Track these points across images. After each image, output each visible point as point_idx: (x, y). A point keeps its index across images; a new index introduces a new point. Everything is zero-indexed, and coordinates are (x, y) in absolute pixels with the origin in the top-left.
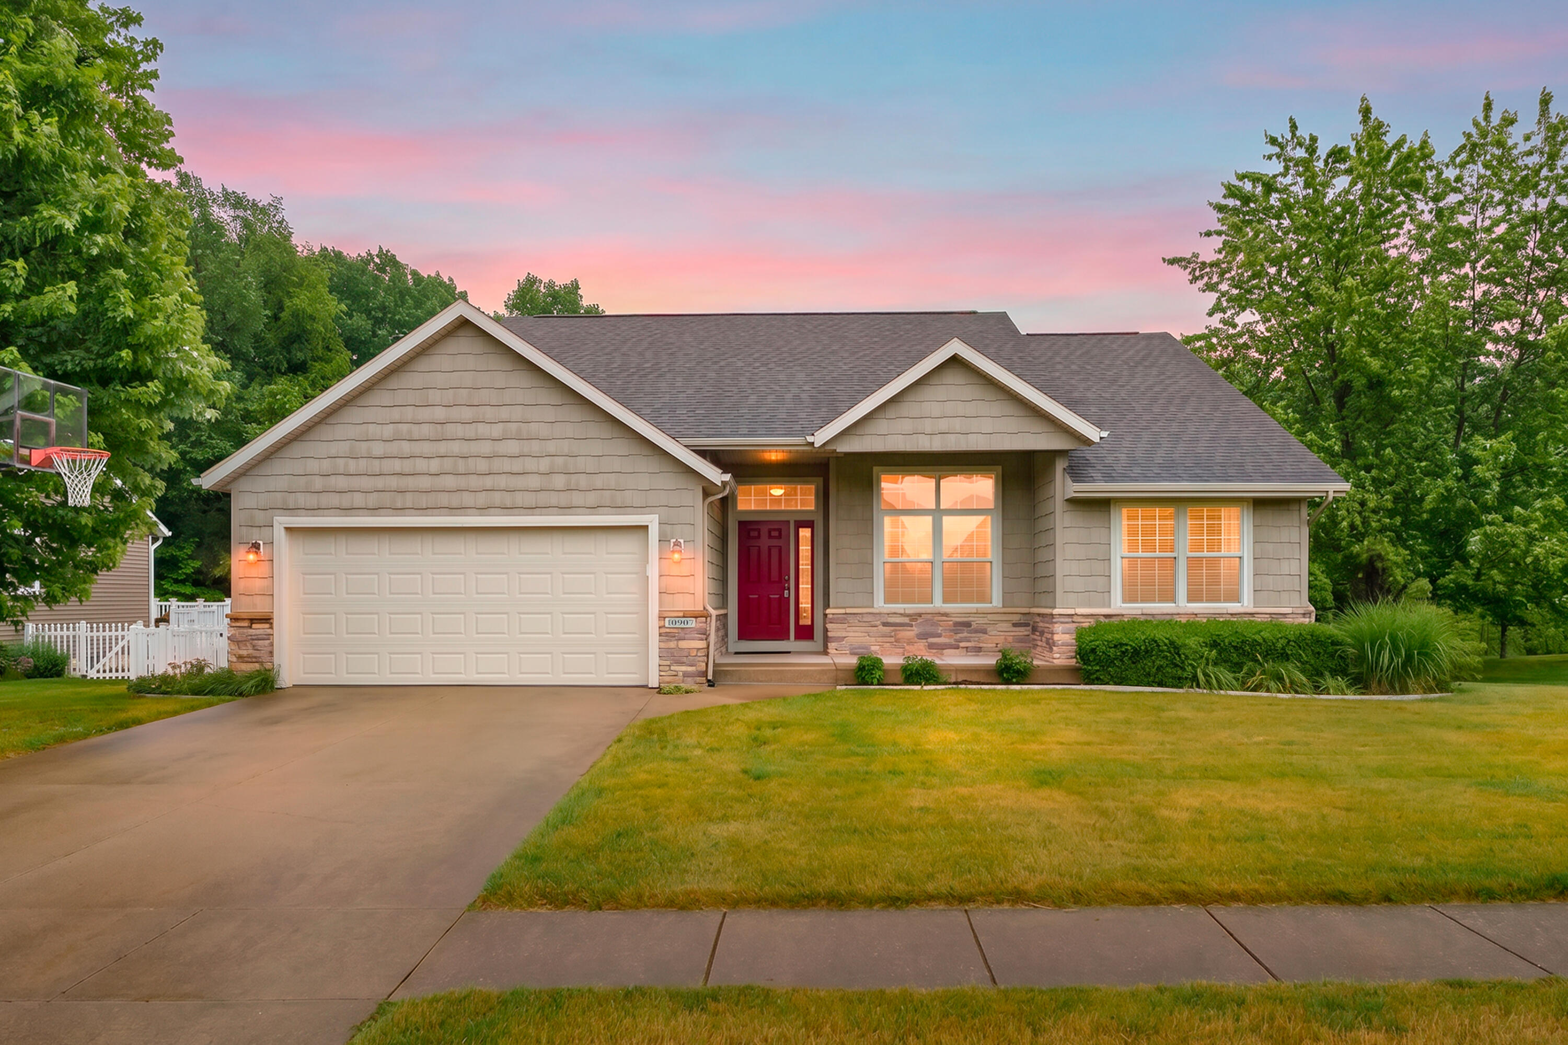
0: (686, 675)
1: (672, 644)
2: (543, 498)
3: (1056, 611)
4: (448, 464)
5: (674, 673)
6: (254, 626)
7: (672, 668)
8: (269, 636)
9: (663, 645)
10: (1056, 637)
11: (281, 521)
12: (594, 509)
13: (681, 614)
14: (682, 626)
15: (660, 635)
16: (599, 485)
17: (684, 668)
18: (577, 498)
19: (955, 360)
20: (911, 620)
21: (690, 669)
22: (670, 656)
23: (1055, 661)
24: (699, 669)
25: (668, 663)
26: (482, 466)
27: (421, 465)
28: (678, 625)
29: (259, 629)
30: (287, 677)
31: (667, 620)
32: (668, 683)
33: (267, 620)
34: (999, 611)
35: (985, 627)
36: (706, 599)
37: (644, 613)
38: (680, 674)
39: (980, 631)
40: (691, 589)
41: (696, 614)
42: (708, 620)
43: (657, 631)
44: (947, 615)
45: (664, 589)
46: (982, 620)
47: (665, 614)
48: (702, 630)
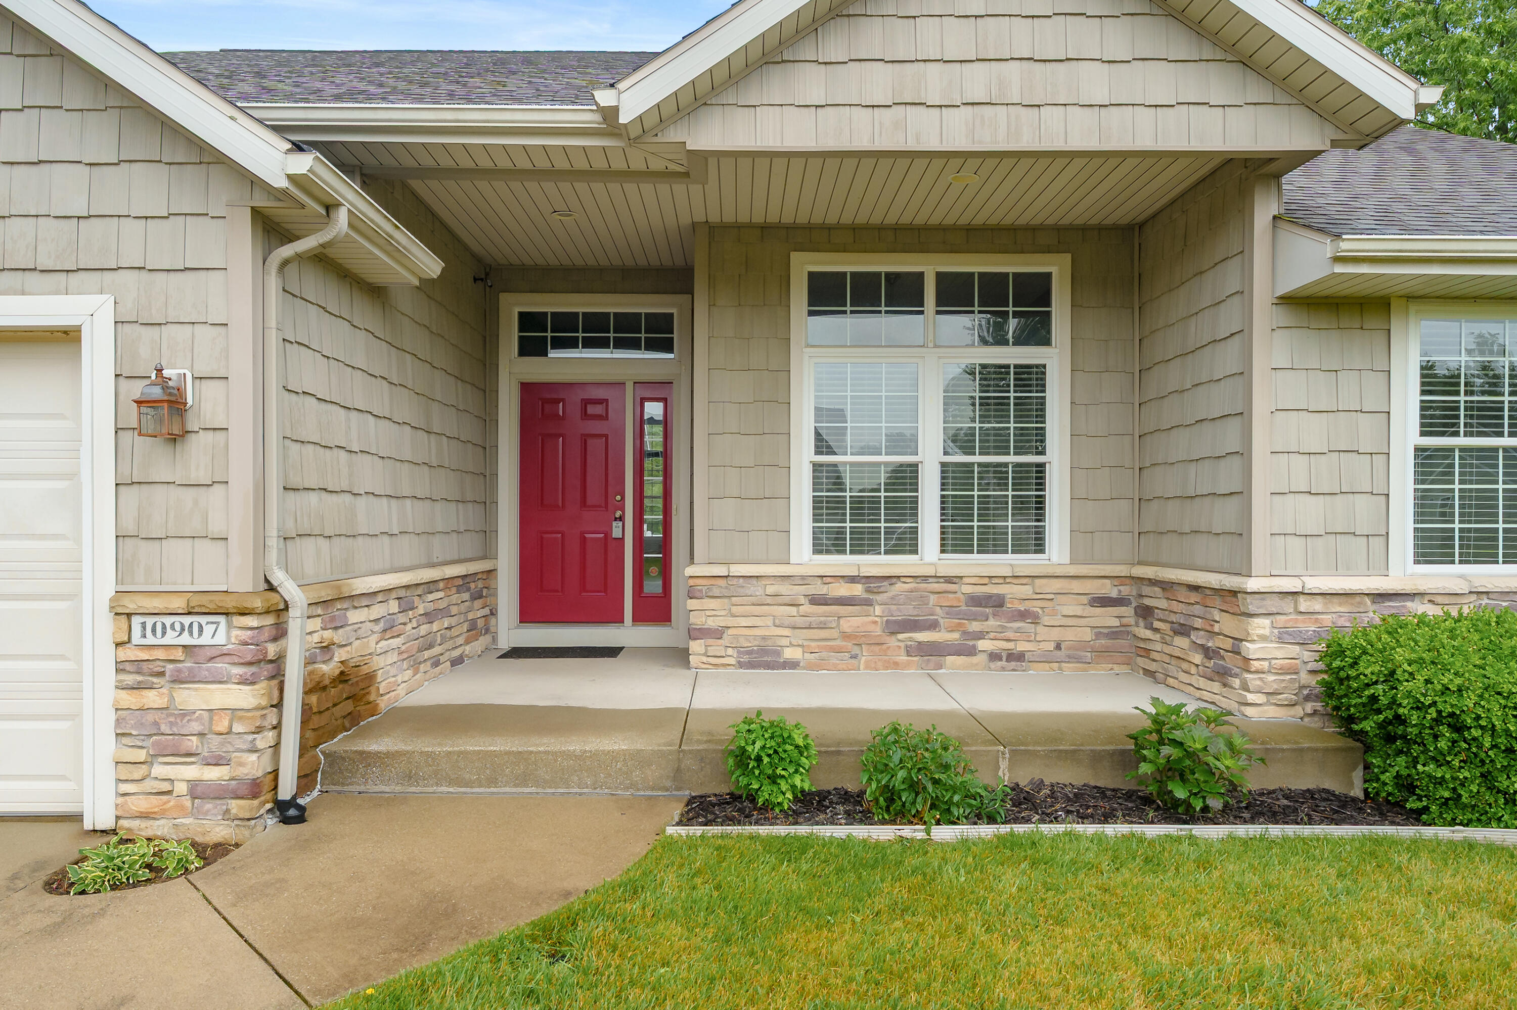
0: (197, 791)
1: (152, 699)
3: (1252, 584)
5: (166, 786)
7: (158, 770)
9: (129, 699)
10: (1251, 649)
13: (178, 604)
14: (186, 639)
15: (120, 668)
17: (192, 772)
20: (868, 591)
21: (213, 774)
22: (151, 738)
23: (1249, 711)
24: (241, 772)
25: (141, 755)
28: (171, 638)
31: (136, 621)
32: (145, 816)
34: (1059, 571)
35: (1035, 607)
36: (273, 556)
37: (74, 596)
38: (181, 788)
39: (1023, 615)
40: (216, 527)
41: (230, 603)
42: (270, 620)
43: (107, 656)
44: (949, 580)
45: (130, 527)
46: (1026, 591)
47: (130, 605)
48: (249, 652)
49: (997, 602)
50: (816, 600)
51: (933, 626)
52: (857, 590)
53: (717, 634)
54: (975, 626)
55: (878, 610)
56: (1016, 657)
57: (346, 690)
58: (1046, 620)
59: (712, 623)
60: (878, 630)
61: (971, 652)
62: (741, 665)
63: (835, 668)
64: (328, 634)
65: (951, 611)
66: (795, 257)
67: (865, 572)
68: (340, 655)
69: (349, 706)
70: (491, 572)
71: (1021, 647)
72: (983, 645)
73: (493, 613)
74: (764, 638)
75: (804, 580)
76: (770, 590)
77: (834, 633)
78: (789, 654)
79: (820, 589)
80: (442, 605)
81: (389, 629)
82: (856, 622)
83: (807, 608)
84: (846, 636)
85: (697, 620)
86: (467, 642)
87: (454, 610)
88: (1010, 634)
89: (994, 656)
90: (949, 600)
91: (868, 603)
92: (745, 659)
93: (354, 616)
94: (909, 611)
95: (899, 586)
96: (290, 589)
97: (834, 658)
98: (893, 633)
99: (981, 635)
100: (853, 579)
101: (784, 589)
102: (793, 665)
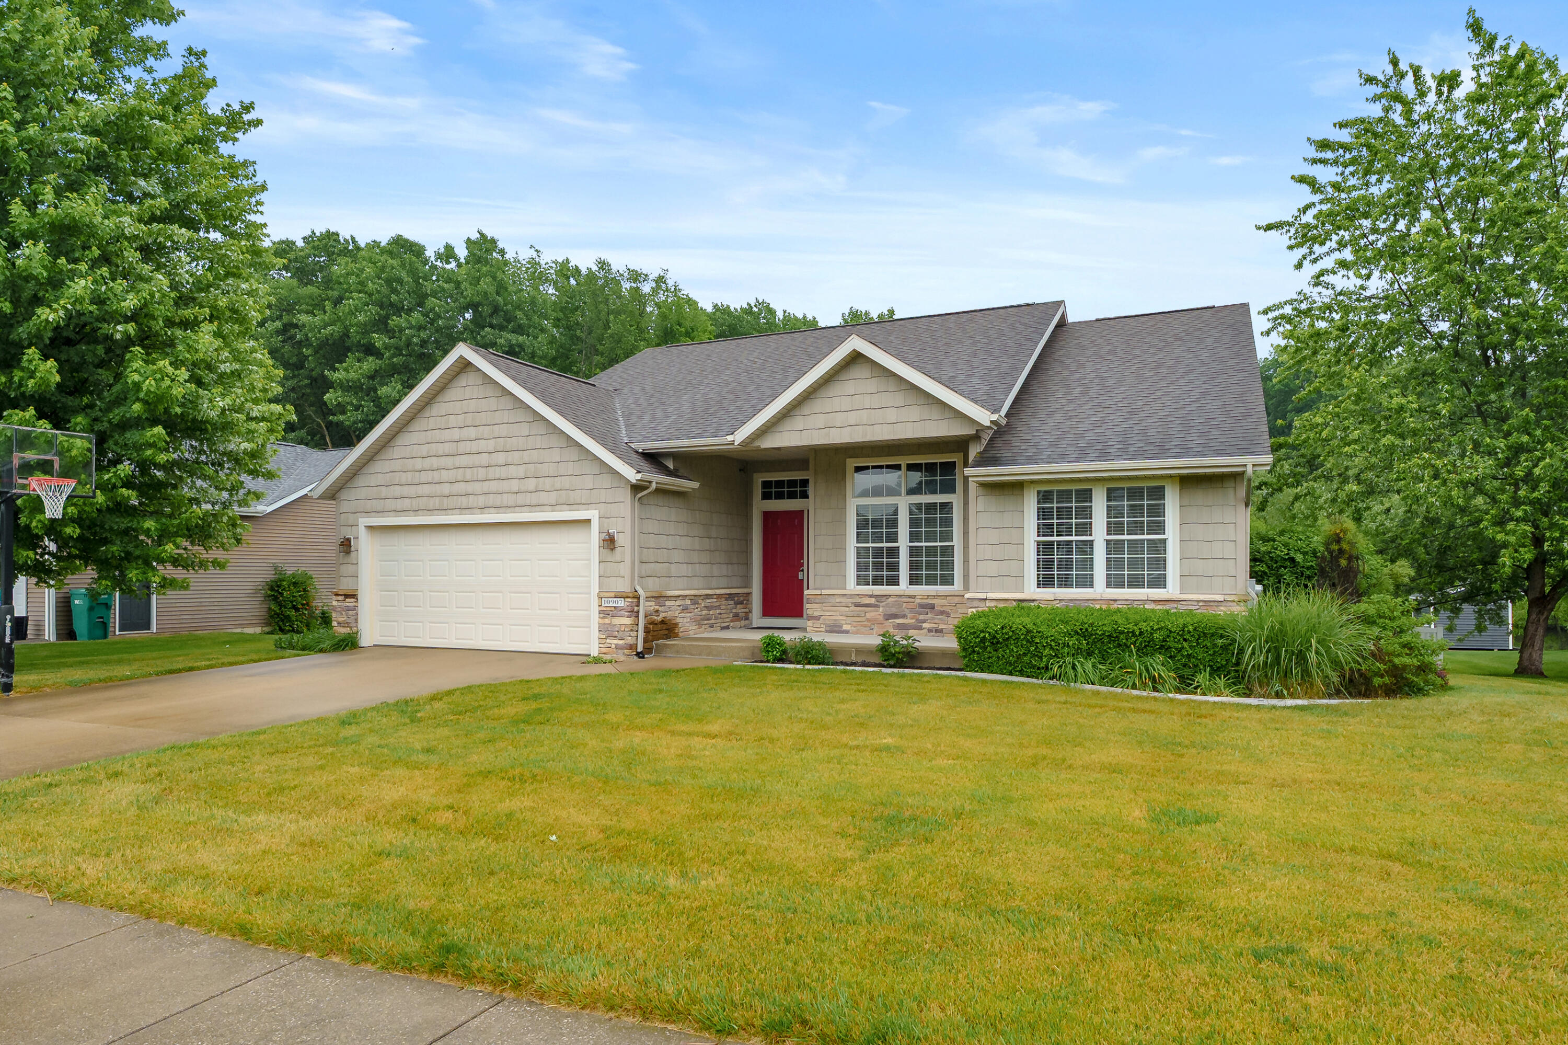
0: (617, 647)
1: (607, 621)
2: (521, 499)
3: (968, 595)
4: (459, 474)
5: (610, 646)
6: (347, 600)
7: (608, 641)
8: (355, 608)
9: (601, 621)
11: (364, 521)
12: (554, 506)
13: (613, 595)
14: (615, 605)
15: (600, 612)
16: (558, 486)
17: (616, 642)
18: (543, 497)
19: (856, 358)
20: (877, 601)
21: (621, 642)
22: (607, 632)
24: (629, 642)
25: (604, 637)
26: (481, 474)
27: (445, 475)
28: (611, 604)
29: (350, 602)
30: (366, 640)
31: (603, 600)
32: (605, 653)
33: (354, 596)
34: (958, 594)
35: (947, 609)
36: (636, 582)
37: (590, 593)
38: (613, 646)
39: (942, 613)
40: (622, 574)
41: (624, 595)
42: (636, 600)
43: (597, 609)
44: (910, 597)
45: (602, 574)
46: (944, 602)
47: (602, 595)
48: (629, 609)
49: (932, 607)
50: (857, 605)
51: (904, 616)
52: (873, 601)
53: (817, 618)
54: (921, 617)
55: (881, 609)
56: (941, 631)
57: (665, 627)
58: (952, 615)
59: (816, 614)
60: (881, 618)
61: (920, 628)
62: (827, 631)
63: (863, 633)
64: (657, 607)
65: (912, 610)
66: (848, 460)
67: (876, 593)
68: (662, 615)
69: (666, 632)
70: (749, 594)
71: (941, 626)
72: (924, 625)
73: (751, 611)
74: (835, 620)
75: (852, 596)
76: (838, 600)
77: (863, 619)
78: (845, 627)
79: (858, 600)
80: (715, 604)
81: (685, 609)
82: (873, 614)
83: (853, 608)
84: (868, 620)
85: (810, 612)
86: (732, 621)
87: (723, 607)
88: (936, 621)
89: (930, 631)
90: (911, 606)
91: (878, 606)
92: (828, 629)
93: (668, 603)
94: (894, 610)
95: (890, 600)
96: (641, 592)
97: (863, 629)
98: (887, 619)
99: (924, 621)
100: (871, 596)
101: (843, 600)
102: (847, 632)
